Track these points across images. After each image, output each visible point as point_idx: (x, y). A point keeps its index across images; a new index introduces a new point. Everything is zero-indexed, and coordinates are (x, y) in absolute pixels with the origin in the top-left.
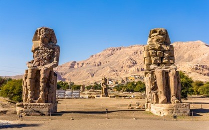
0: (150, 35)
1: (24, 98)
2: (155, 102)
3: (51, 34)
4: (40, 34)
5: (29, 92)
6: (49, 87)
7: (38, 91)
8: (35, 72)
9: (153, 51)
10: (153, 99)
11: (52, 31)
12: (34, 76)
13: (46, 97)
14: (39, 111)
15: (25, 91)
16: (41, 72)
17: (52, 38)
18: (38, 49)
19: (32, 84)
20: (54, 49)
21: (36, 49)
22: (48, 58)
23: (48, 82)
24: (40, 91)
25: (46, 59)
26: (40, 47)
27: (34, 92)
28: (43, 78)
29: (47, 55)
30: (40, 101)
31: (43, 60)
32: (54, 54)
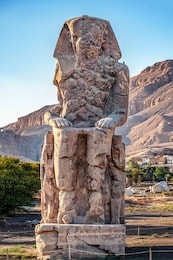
4: (76, 37)
5: (62, 196)
7: (84, 191)
8: (75, 139)
11: (106, 25)
12: (71, 152)
13: (107, 208)
14: (97, 246)
15: (50, 194)
16: (91, 142)
17: (107, 46)
18: (72, 76)
19: (69, 174)
20: (114, 75)
21: (66, 78)
22: (100, 101)
23: (109, 167)
24: (90, 191)
25: (95, 104)
26: (79, 69)
27: (73, 195)
28: (100, 155)
29: (97, 91)
30: (94, 219)
31: (89, 106)
32: (117, 90)
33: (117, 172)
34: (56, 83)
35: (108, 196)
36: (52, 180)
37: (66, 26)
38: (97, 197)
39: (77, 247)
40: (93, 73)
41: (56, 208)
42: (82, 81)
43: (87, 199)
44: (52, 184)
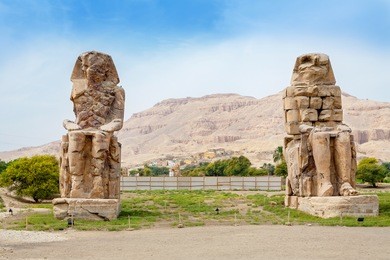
0: (297, 66)
1: (63, 190)
2: (309, 193)
3: (108, 66)
4: (87, 66)
5: (74, 178)
6: (110, 167)
7: (90, 176)
8: (83, 139)
9: (303, 97)
10: (306, 188)
11: (109, 59)
12: (80, 148)
13: (106, 187)
14: (97, 214)
15: (65, 177)
16: (95, 140)
17: (109, 73)
18: (83, 94)
19: (78, 163)
20: (113, 94)
21: (79, 96)
22: (103, 113)
23: (108, 159)
24: (94, 176)
25: (99, 115)
26: (88, 90)
27: (81, 178)
28: (100, 151)
29: (102, 106)
30: (95, 195)
31: (95, 116)
32: (115, 105)
33: (113, 163)
34: (72, 99)
35: (106, 180)
36: (67, 167)
37: (79, 59)
38: (98, 179)
39: (82, 215)
40: (99, 93)
41: (70, 187)
42: (90, 98)
43: (91, 181)
44: (67, 170)
